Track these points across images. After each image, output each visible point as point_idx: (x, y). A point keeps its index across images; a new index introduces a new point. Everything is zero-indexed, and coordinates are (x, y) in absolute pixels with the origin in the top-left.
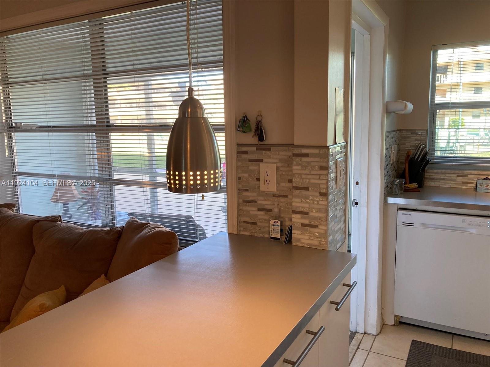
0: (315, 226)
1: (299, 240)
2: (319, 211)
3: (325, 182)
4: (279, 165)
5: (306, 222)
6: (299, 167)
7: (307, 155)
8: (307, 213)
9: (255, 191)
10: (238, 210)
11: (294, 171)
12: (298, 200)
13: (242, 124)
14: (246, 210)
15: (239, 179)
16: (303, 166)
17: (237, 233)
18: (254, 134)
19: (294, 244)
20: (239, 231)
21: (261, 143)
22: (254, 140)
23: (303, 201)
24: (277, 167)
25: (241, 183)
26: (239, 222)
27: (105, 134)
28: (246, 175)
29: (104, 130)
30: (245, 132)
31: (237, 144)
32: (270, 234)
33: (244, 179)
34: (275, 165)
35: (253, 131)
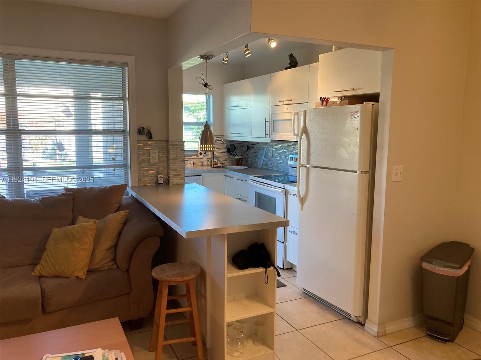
0: (180, 175)
1: (172, 182)
2: (181, 168)
3: (183, 156)
4: (160, 150)
5: (176, 173)
6: (172, 150)
7: (176, 145)
8: (176, 170)
9: (147, 163)
10: (138, 173)
11: (170, 152)
12: (172, 165)
13: (141, 131)
14: (142, 173)
15: (138, 158)
16: (174, 150)
17: (138, 185)
18: (147, 136)
19: (170, 184)
20: (139, 184)
21: (150, 140)
22: (146, 139)
23: (175, 165)
24: (158, 151)
25: (139, 160)
26: (138, 180)
27: (17, 136)
28: (142, 156)
29: (16, 133)
30: (142, 135)
31: (137, 141)
32: (157, 182)
33: (141, 158)
34: (157, 150)
35: (146, 134)
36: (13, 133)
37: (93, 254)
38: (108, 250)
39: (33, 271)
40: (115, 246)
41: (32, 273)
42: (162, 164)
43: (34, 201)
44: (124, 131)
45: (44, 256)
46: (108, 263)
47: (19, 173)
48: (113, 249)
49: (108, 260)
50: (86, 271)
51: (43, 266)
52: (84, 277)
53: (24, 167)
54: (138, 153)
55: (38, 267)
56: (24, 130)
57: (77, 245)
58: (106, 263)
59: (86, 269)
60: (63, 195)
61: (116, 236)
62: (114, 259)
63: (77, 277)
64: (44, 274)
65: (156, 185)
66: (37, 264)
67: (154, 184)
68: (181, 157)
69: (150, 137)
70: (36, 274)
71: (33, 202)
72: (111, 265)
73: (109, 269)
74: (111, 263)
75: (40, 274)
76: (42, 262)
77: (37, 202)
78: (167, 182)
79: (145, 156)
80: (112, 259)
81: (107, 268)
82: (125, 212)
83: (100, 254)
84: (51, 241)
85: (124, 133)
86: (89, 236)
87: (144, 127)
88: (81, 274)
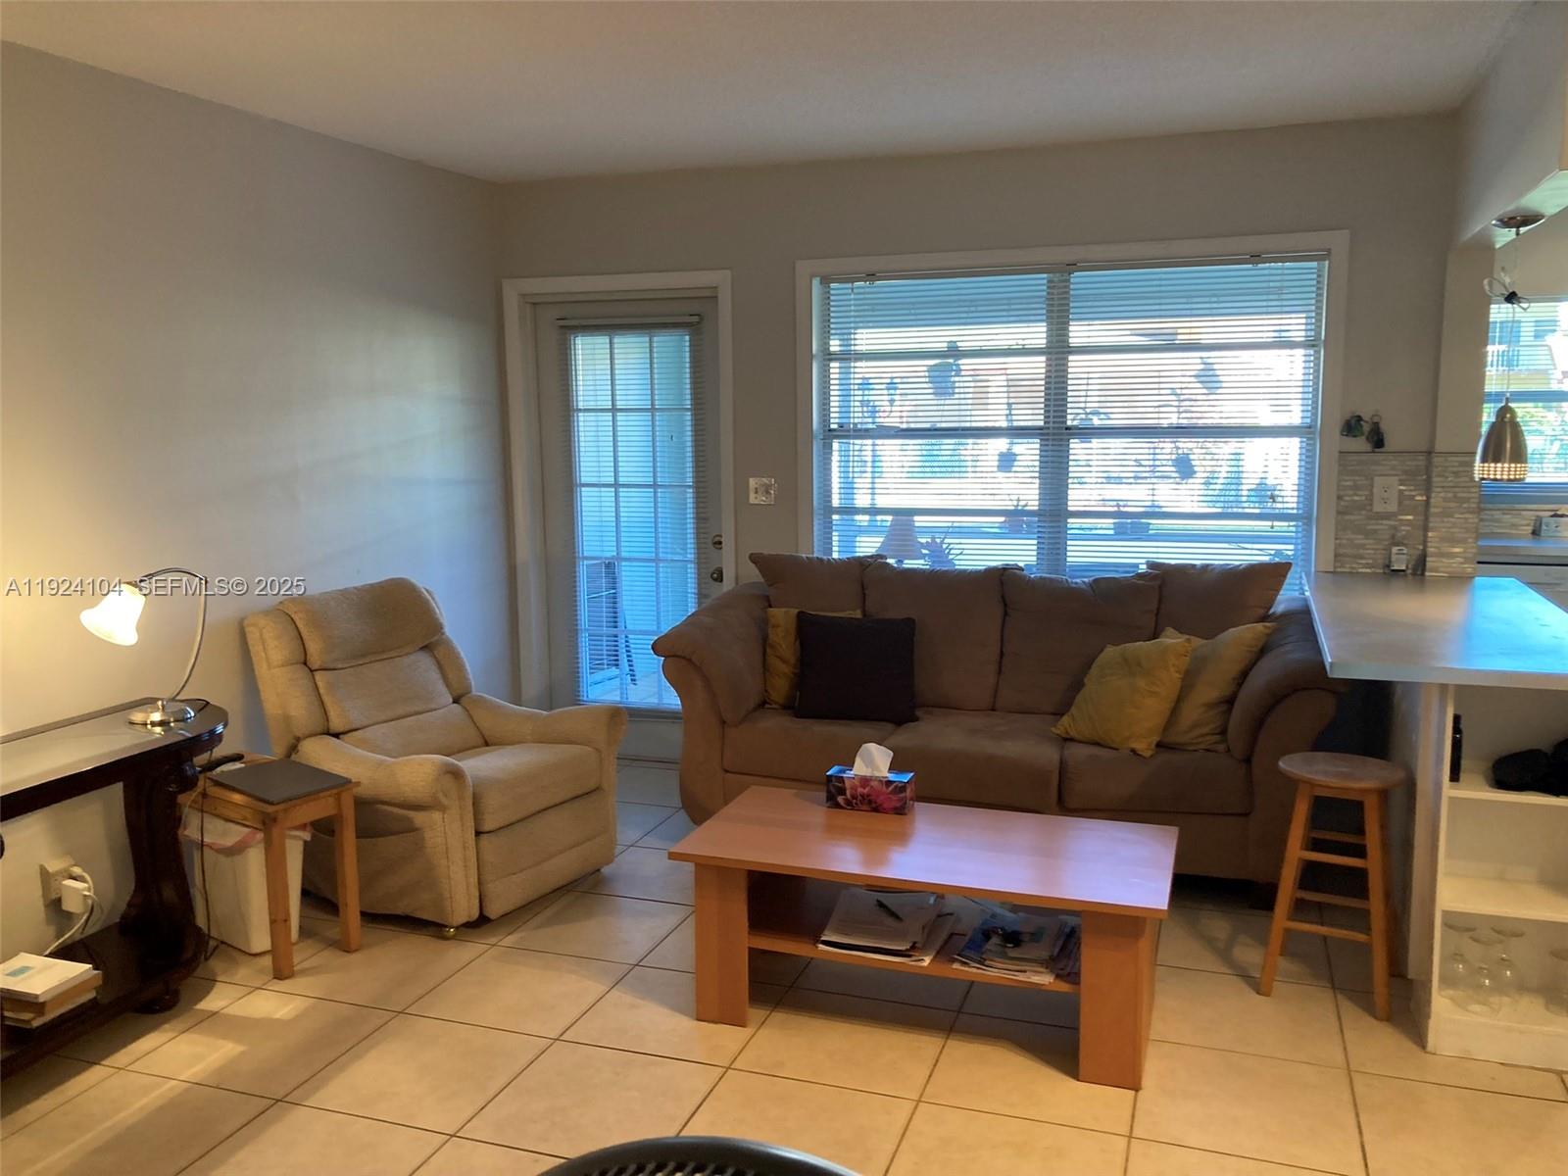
1: (1435, 570)
3: (1476, 495)
4: (1405, 477)
6: (1440, 479)
9: (1364, 512)
10: (1336, 539)
11: (1434, 484)
12: (1438, 519)
13: (1352, 427)
14: (1348, 539)
15: (1339, 498)
16: (1447, 477)
17: (1332, 570)
18: (1367, 439)
19: (1427, 574)
20: (1335, 567)
21: (1377, 450)
22: (1368, 447)
23: (1446, 520)
24: (1400, 480)
25: (1342, 503)
26: (1336, 556)
27: (1061, 440)
28: (1351, 492)
29: (1062, 434)
30: (1355, 436)
31: (1341, 452)
32: (1388, 566)
33: (1347, 498)
34: (1396, 478)
35: (1366, 433)
36: (1054, 434)
37: (1175, 711)
38: (1210, 706)
39: (1055, 726)
40: (1230, 701)
41: (1053, 729)
42: (1410, 517)
43: (1076, 583)
44: (1310, 427)
45: (1079, 698)
46: (1208, 738)
47: (1059, 521)
48: (1224, 707)
49: (1205, 730)
50: (1155, 742)
51: (1074, 719)
52: (1147, 754)
53: (1069, 508)
54: (1338, 486)
55: (1065, 719)
56: (1076, 428)
57: (1141, 683)
58: (1203, 736)
59: (1155, 739)
60: (1141, 576)
61: (1234, 679)
62: (1223, 732)
63: (1133, 751)
64: (1073, 734)
65: (1384, 573)
66: (1063, 714)
67: (1381, 571)
68: (1469, 498)
69: (1378, 441)
70: (1059, 732)
71: (1074, 585)
72: (1215, 743)
73: (1208, 750)
74: (1218, 737)
75: (1067, 733)
76: (1073, 710)
77: (1084, 586)
78: (1419, 567)
79: (1360, 493)
80: (1218, 731)
81: (1202, 746)
82: (1265, 627)
83: (1191, 713)
84: (1094, 670)
85: (1310, 433)
86: (1172, 669)
87: (1362, 415)
88: (1144, 746)
